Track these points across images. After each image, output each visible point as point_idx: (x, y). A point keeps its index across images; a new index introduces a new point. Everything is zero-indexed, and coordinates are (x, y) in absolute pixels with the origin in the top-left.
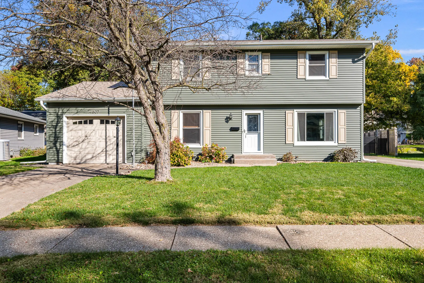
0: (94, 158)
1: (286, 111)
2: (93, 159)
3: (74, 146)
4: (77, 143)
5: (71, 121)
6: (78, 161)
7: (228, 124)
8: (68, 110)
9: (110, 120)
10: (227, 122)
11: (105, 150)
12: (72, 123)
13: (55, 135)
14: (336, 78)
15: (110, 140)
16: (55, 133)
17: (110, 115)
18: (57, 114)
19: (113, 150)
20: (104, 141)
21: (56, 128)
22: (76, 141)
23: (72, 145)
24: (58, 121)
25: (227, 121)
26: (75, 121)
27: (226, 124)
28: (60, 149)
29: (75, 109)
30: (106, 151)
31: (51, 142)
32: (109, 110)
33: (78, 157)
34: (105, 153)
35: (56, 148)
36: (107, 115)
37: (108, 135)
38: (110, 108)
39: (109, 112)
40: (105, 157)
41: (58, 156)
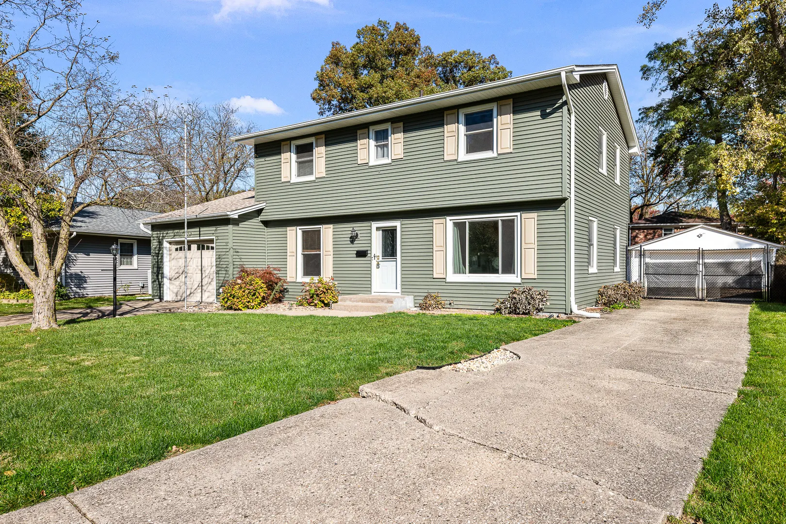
0: (192, 294)
1: (434, 220)
2: (190, 296)
3: (175, 279)
4: (178, 275)
5: (174, 247)
6: (179, 298)
7: (354, 246)
8: (167, 233)
9: (206, 245)
11: (200, 285)
12: (174, 250)
13: (158, 265)
14: (511, 153)
15: (205, 271)
16: (158, 262)
17: (201, 238)
18: (159, 239)
19: (208, 285)
20: (200, 272)
21: (158, 256)
22: (177, 273)
24: (159, 248)
25: (353, 240)
26: (176, 247)
27: (352, 245)
28: (161, 282)
29: (172, 231)
30: (202, 286)
31: (155, 273)
32: (200, 231)
33: (179, 293)
34: (201, 288)
35: (159, 282)
36: (198, 238)
37: (203, 265)
38: (202, 229)
40: (201, 293)
41: (160, 290)
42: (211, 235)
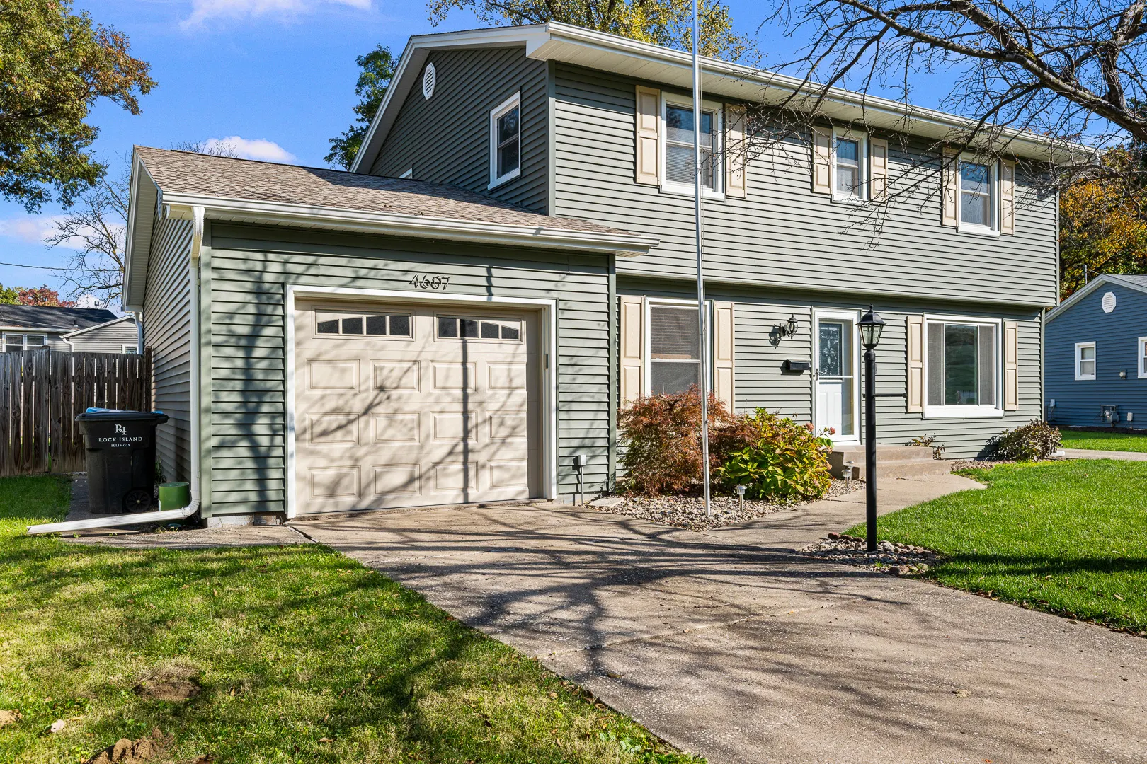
0: (417, 484)
1: (909, 317)
2: (410, 488)
3: (325, 433)
4: (342, 419)
5: (312, 318)
6: (347, 501)
7: (778, 350)
8: (311, 265)
9: (480, 322)
10: (775, 343)
11: (460, 448)
12: (315, 328)
13: (249, 380)
14: (1012, 236)
15: (481, 403)
16: (248, 369)
17: (495, 299)
18: (259, 282)
19: (493, 448)
20: (459, 407)
21: (249, 348)
22: (336, 411)
23: (318, 429)
24: (259, 315)
25: (775, 340)
26: (326, 317)
27: (772, 350)
28: (271, 447)
29: (343, 261)
30: (466, 451)
31: (226, 414)
32: (489, 277)
33: (345, 482)
34: (461, 458)
35: (254, 447)
36: (484, 299)
37: (472, 384)
38: (495, 272)
39: (489, 287)
40: (461, 476)
41: (262, 481)
42: (542, 294)
